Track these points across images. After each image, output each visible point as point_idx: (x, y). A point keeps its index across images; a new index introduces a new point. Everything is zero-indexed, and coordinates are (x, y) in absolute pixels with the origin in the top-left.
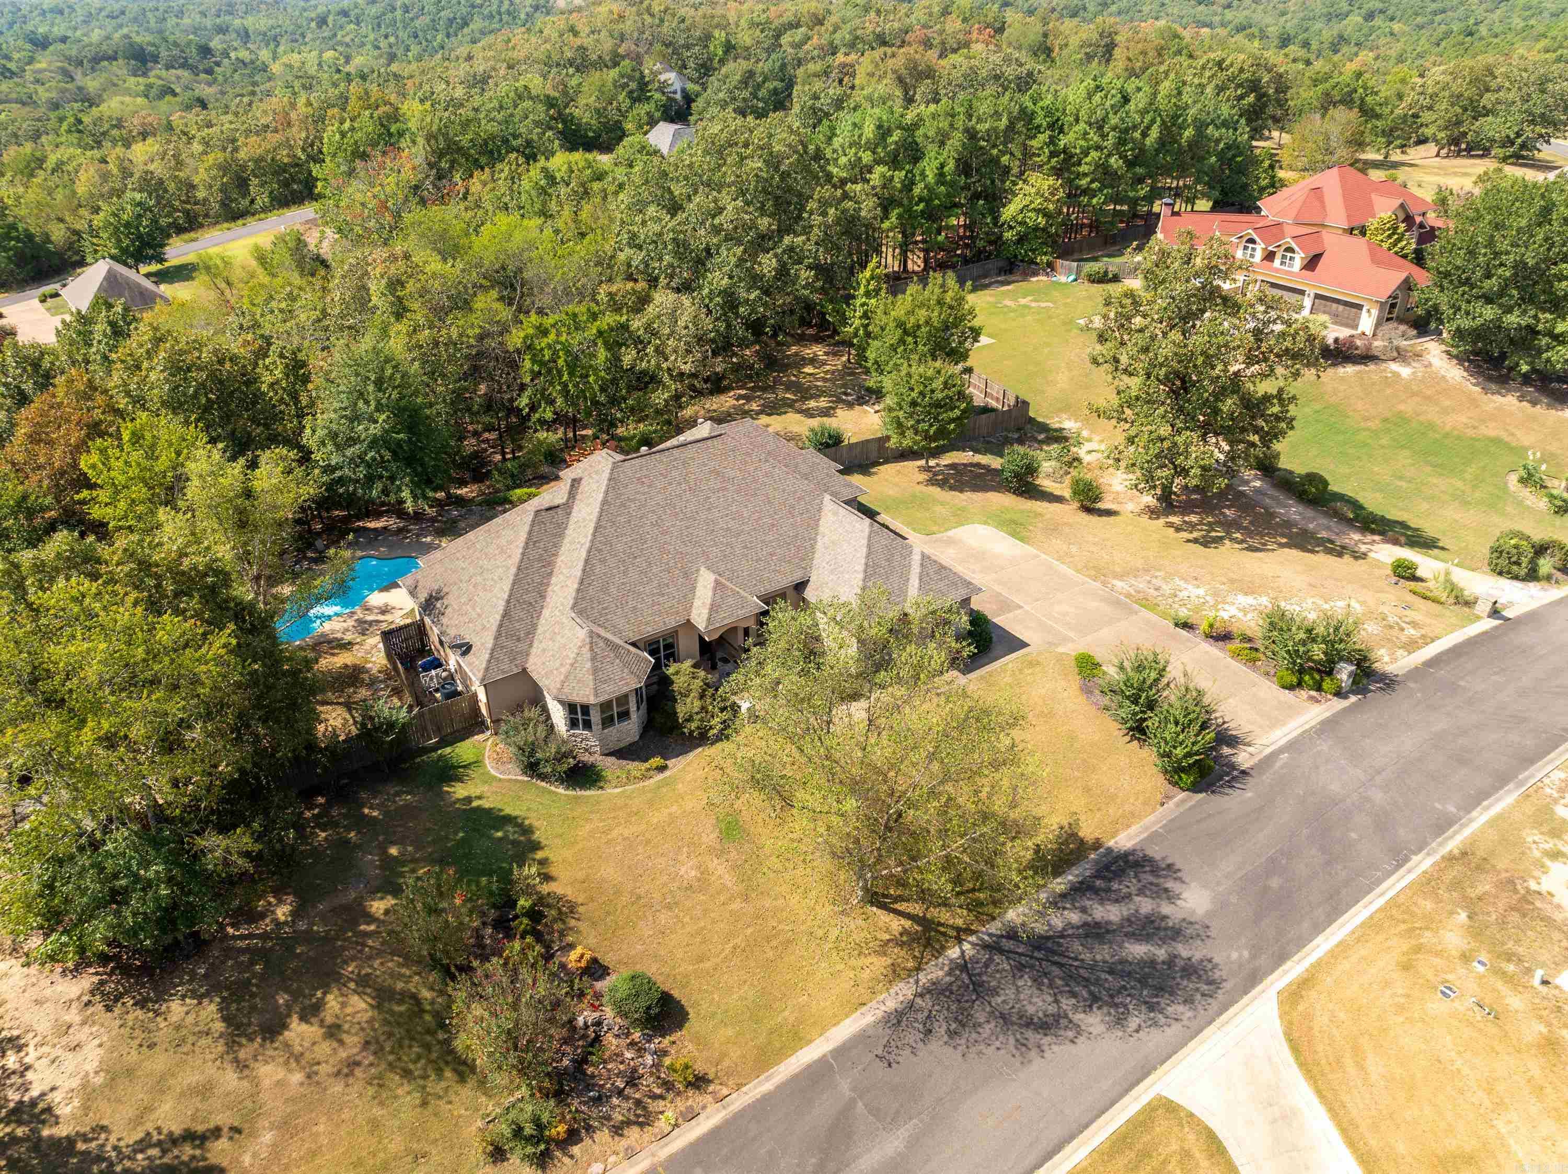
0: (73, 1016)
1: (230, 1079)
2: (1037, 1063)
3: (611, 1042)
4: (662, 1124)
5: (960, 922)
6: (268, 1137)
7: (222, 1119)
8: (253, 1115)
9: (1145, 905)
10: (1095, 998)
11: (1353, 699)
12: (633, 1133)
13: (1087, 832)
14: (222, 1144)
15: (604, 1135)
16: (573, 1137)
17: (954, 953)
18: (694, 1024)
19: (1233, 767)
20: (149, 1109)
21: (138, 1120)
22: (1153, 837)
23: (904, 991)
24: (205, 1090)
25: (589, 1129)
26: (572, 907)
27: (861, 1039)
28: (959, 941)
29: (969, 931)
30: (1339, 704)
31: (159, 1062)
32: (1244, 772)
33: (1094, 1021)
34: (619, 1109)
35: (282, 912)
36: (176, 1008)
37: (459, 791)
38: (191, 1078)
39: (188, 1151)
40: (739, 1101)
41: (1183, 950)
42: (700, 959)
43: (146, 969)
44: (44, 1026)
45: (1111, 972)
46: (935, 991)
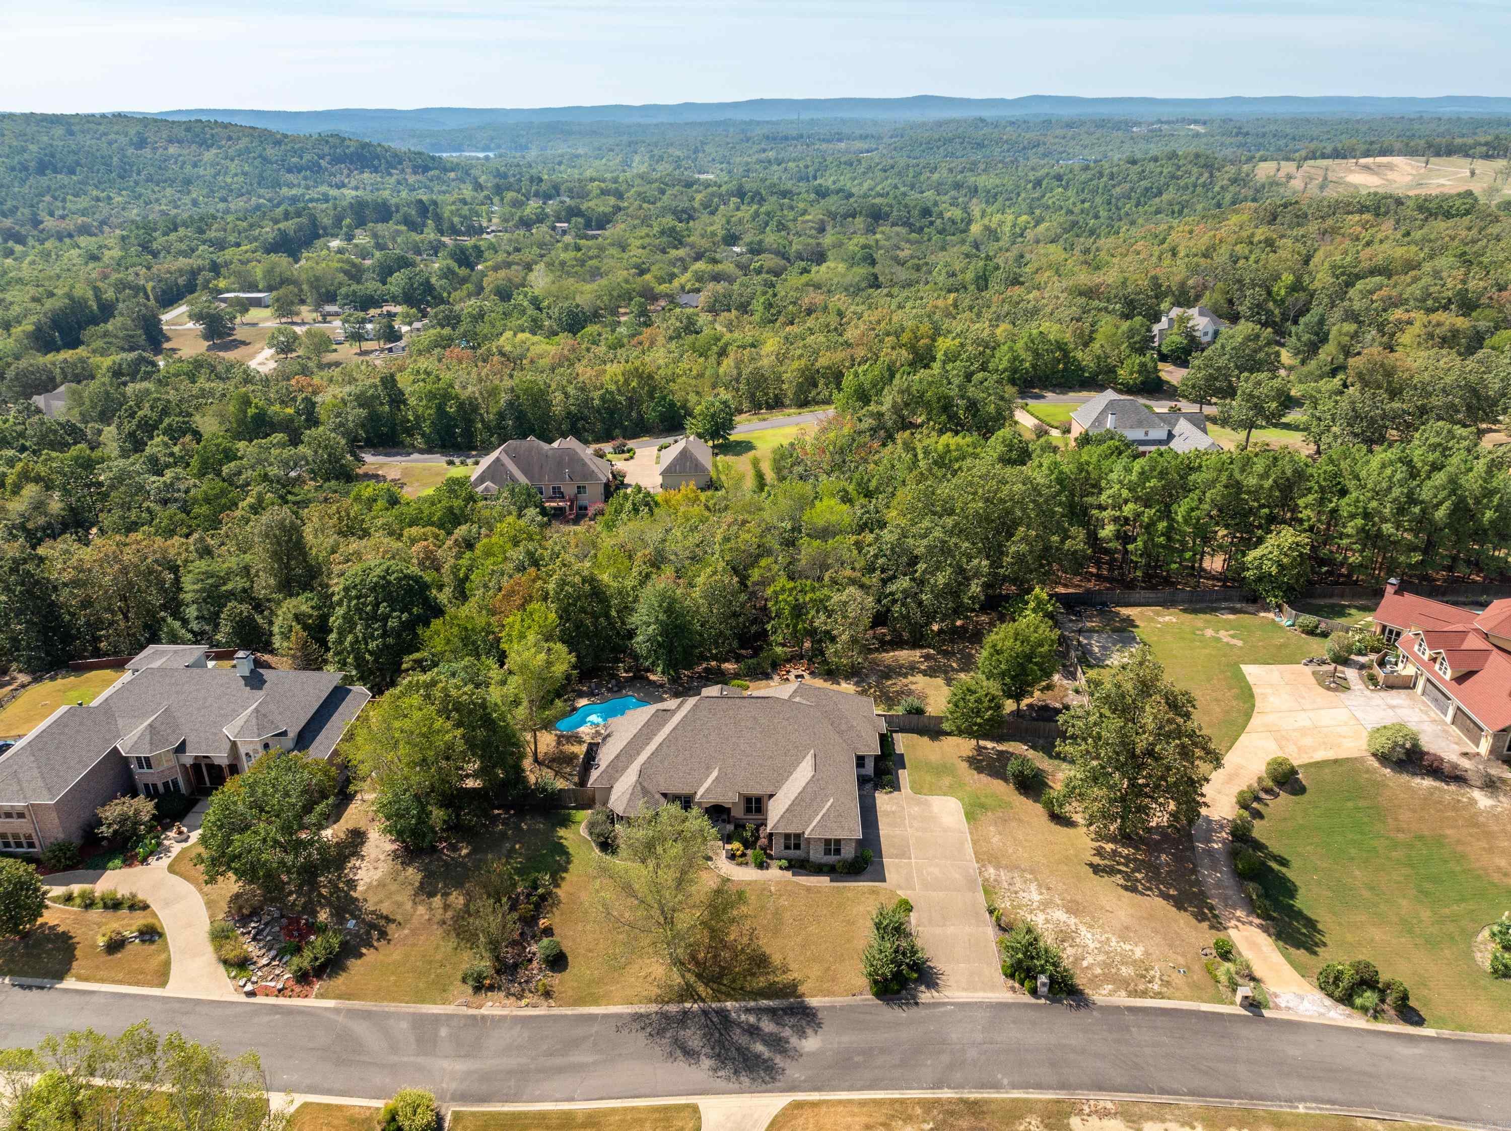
0: (382, 857)
1: (409, 905)
2: (669, 1064)
3: (535, 964)
4: (524, 1002)
5: (704, 995)
6: (406, 931)
7: (399, 918)
8: (407, 921)
9: (787, 1032)
10: (719, 1055)
11: (1043, 1001)
12: (512, 999)
13: (801, 989)
14: (393, 926)
15: (502, 994)
16: (491, 988)
17: (688, 1005)
18: (566, 975)
19: (914, 997)
20: (381, 902)
21: (377, 904)
22: (832, 1008)
23: (654, 1008)
24: (400, 905)
25: (499, 989)
26: (560, 902)
27: (619, 1016)
28: (695, 1002)
29: (703, 1001)
30: (1028, 999)
31: (394, 887)
32: (917, 1004)
33: (706, 1063)
34: (515, 989)
35: (464, 852)
36: (410, 870)
37: (562, 832)
38: (399, 898)
39: (383, 922)
40: (556, 1011)
41: (778, 1059)
42: (590, 951)
43: (412, 852)
44: (373, 856)
45: (737, 1049)
46: (665, 1016)
